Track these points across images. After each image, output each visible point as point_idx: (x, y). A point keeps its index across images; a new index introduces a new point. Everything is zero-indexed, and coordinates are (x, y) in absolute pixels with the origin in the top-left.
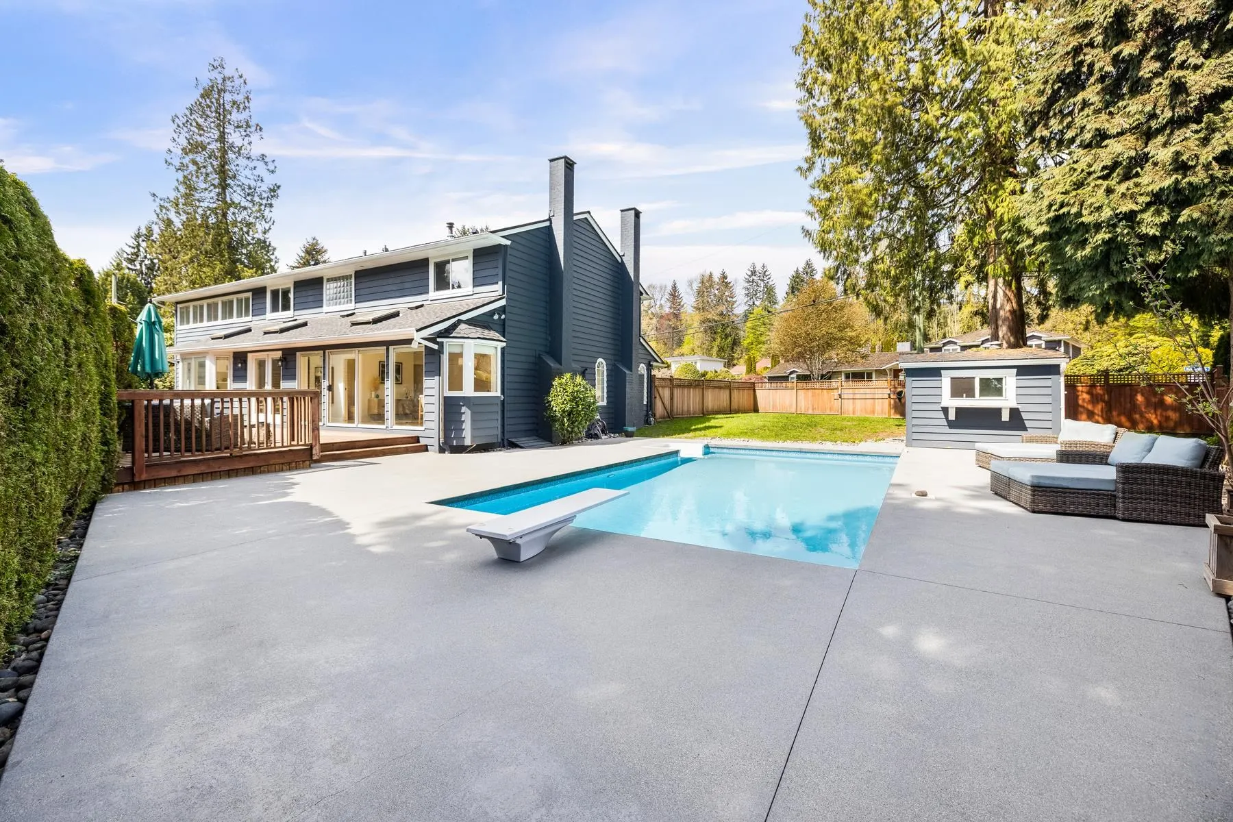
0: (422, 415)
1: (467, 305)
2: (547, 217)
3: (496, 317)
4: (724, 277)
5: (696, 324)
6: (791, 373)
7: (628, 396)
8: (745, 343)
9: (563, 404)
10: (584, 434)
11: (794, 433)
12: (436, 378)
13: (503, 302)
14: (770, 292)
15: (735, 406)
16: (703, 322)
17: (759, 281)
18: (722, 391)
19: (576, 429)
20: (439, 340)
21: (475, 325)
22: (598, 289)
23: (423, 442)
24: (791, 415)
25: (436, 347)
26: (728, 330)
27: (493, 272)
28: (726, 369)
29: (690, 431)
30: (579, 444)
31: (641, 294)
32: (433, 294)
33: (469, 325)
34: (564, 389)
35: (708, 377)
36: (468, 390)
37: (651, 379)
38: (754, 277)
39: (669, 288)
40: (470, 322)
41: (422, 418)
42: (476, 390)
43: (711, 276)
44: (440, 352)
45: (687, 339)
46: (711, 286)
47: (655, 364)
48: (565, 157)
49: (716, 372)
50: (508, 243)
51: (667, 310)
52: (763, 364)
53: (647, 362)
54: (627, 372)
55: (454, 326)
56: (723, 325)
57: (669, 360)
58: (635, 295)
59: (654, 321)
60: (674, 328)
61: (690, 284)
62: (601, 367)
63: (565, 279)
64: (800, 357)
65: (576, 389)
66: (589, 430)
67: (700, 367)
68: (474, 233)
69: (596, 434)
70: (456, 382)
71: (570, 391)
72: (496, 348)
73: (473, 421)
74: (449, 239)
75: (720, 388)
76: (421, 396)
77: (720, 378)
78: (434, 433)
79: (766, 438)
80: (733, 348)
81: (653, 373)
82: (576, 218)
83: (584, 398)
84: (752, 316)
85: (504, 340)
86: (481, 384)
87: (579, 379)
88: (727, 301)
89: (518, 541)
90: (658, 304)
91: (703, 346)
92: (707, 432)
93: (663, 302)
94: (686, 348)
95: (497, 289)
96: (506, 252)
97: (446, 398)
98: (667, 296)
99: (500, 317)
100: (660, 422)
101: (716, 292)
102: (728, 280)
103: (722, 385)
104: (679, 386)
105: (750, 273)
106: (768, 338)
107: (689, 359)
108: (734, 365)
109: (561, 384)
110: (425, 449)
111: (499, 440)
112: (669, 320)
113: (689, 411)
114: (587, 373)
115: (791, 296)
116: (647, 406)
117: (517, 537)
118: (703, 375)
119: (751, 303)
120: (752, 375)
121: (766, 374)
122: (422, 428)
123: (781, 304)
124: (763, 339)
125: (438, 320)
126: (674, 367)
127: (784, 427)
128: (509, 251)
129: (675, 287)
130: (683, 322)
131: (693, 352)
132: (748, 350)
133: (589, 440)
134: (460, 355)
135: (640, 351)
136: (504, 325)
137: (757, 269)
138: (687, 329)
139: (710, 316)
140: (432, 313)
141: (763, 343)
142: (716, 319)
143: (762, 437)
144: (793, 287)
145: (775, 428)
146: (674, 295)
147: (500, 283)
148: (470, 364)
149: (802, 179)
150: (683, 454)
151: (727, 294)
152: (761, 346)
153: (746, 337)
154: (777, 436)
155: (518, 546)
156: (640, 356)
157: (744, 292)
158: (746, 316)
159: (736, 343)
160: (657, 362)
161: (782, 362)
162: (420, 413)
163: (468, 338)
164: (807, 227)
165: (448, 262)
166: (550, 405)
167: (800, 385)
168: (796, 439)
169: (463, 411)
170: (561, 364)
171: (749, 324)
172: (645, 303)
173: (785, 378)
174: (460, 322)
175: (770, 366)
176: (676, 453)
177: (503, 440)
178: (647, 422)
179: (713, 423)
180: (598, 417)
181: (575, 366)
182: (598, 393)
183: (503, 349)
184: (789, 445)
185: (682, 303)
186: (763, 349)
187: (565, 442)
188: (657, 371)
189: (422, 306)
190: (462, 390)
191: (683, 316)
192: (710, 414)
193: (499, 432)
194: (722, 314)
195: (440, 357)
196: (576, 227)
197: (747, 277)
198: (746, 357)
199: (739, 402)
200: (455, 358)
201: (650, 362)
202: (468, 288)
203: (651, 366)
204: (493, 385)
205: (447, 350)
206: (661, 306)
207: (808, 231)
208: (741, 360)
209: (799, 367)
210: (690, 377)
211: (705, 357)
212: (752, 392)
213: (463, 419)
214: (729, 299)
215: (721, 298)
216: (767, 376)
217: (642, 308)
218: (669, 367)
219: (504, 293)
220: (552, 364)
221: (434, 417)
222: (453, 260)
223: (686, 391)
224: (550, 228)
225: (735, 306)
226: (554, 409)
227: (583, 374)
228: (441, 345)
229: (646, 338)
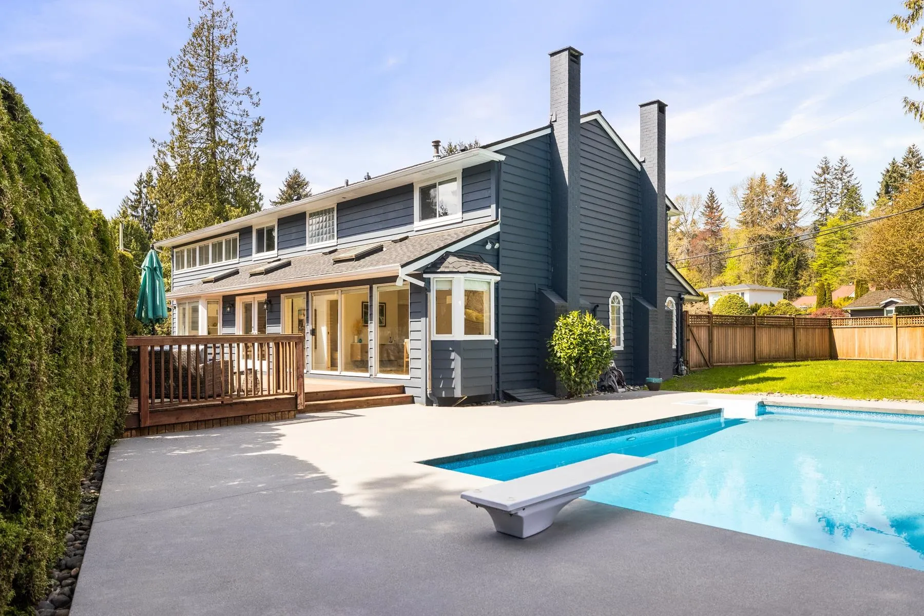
0: (408, 362)
1: (456, 234)
2: (548, 124)
3: (489, 247)
4: (783, 179)
5: (743, 244)
6: (887, 305)
7: (651, 338)
8: (814, 266)
9: (569, 349)
10: (595, 385)
11: (893, 388)
12: (423, 319)
13: (497, 229)
14: (852, 196)
15: (801, 349)
16: (752, 240)
17: (836, 181)
18: (782, 330)
19: (585, 380)
20: (425, 276)
21: (465, 258)
22: (611, 206)
23: (409, 392)
24: (887, 363)
25: (422, 284)
26: (790, 249)
27: (486, 193)
28: (787, 301)
29: (736, 383)
30: (589, 398)
31: (668, 208)
32: (419, 224)
33: (459, 257)
34: (570, 331)
35: (761, 312)
36: (458, 333)
37: (682, 316)
38: (827, 176)
39: (705, 198)
40: (460, 254)
41: (407, 366)
42: (466, 333)
43: (763, 179)
44: (427, 289)
45: (729, 263)
46: (764, 192)
47: (686, 297)
48: (570, 49)
49: (772, 305)
50: (502, 158)
51: (702, 226)
52: (843, 294)
53: (676, 294)
54: (650, 308)
55: (442, 259)
56: (782, 243)
57: (705, 292)
58: (660, 210)
59: (685, 242)
60: (711, 250)
61: (734, 192)
62: (616, 302)
63: (570, 196)
64: (903, 280)
65: (585, 330)
66: (602, 380)
67: (748, 299)
68: (462, 151)
69: (610, 386)
70: (444, 324)
71: (578, 332)
72: (489, 283)
73: (464, 369)
74: (435, 159)
75: (779, 327)
76: (406, 340)
77: (778, 313)
78: (421, 383)
79: (851, 394)
80: (796, 273)
81: (685, 308)
82: (583, 121)
83: (596, 341)
84: (824, 228)
85: (498, 273)
86: (473, 326)
87: (588, 318)
88: (787, 210)
89: (521, 513)
90: (690, 219)
91: (754, 272)
92: (761, 385)
93: (696, 217)
94: (729, 275)
95: (490, 212)
96: (500, 170)
97: (433, 342)
98: (702, 209)
99: (493, 247)
100: (694, 372)
101: (772, 199)
102: (789, 182)
103: (783, 322)
104: (722, 325)
105: (820, 171)
106: (850, 257)
107: (735, 290)
108: (799, 296)
109: (567, 325)
110: (411, 400)
111: (494, 392)
112: (705, 240)
113: (735, 357)
114: (598, 310)
115: (885, 199)
116: (677, 350)
117: (519, 509)
118: (755, 309)
119: (823, 211)
120: (825, 309)
121: (849, 307)
122: (408, 377)
123: (868, 210)
124: (841, 258)
125: (425, 253)
126: (712, 300)
127: (879, 380)
128: (504, 168)
129: (712, 198)
130: (725, 241)
131: (739, 279)
132: (819, 274)
133: (602, 394)
134: (449, 292)
135: (668, 281)
136: (498, 255)
137: (830, 165)
138: (730, 250)
139: (763, 232)
140: (418, 247)
141: (843, 264)
142: (771, 234)
143: (843, 393)
144: (887, 186)
145: (864, 381)
146: (712, 207)
147: (494, 206)
148: (460, 302)
149: (901, 32)
150: (728, 414)
151: (786, 200)
152: (837, 269)
153: (816, 255)
154: (867, 392)
155: (520, 519)
156: (667, 287)
157: (812, 197)
158: (816, 229)
159: (801, 265)
160: (690, 294)
161: (873, 290)
162: (405, 360)
163: (458, 272)
164: (912, 99)
165: (434, 186)
166: (553, 350)
167: (902, 321)
168: (898, 396)
169: (452, 357)
170: (566, 301)
171: (820, 240)
172: (673, 220)
173: (878, 312)
174: (448, 254)
175: (853, 295)
176: (718, 412)
177: (497, 391)
178: (677, 372)
179: (769, 373)
180: (613, 365)
181: (583, 302)
182: (612, 334)
183: (497, 284)
184: (886, 404)
185: (723, 217)
186: (843, 273)
187: (572, 394)
188: (689, 305)
189: (406, 238)
190: (451, 333)
191: (724, 234)
192: (766, 362)
193: (493, 383)
194: (780, 228)
195: (426, 296)
196: (583, 132)
197: (817, 176)
198: (817, 284)
199: (807, 344)
200: (444, 295)
201: (680, 295)
202: (456, 215)
203: (682, 299)
204: (486, 327)
205: (434, 287)
206: (694, 222)
207: (913, 104)
208: (809, 289)
209: (899, 296)
210: (735, 312)
211: (757, 286)
212: (826, 332)
213: (452, 367)
214: (790, 208)
215: (779, 207)
216: (849, 309)
217: (669, 226)
218: (705, 300)
219: (497, 217)
220: (556, 301)
221: (420, 364)
222: (440, 184)
223: (730, 331)
224: (551, 136)
225: (799, 216)
226: (558, 354)
227: (594, 312)
228: (428, 281)
229: (673, 264)
